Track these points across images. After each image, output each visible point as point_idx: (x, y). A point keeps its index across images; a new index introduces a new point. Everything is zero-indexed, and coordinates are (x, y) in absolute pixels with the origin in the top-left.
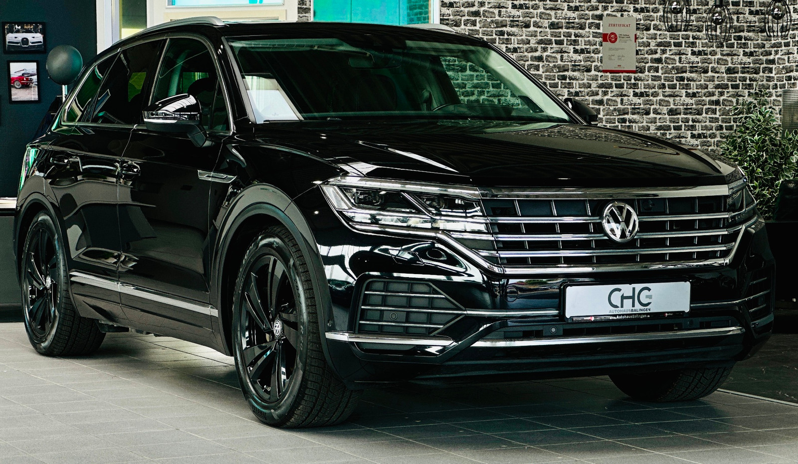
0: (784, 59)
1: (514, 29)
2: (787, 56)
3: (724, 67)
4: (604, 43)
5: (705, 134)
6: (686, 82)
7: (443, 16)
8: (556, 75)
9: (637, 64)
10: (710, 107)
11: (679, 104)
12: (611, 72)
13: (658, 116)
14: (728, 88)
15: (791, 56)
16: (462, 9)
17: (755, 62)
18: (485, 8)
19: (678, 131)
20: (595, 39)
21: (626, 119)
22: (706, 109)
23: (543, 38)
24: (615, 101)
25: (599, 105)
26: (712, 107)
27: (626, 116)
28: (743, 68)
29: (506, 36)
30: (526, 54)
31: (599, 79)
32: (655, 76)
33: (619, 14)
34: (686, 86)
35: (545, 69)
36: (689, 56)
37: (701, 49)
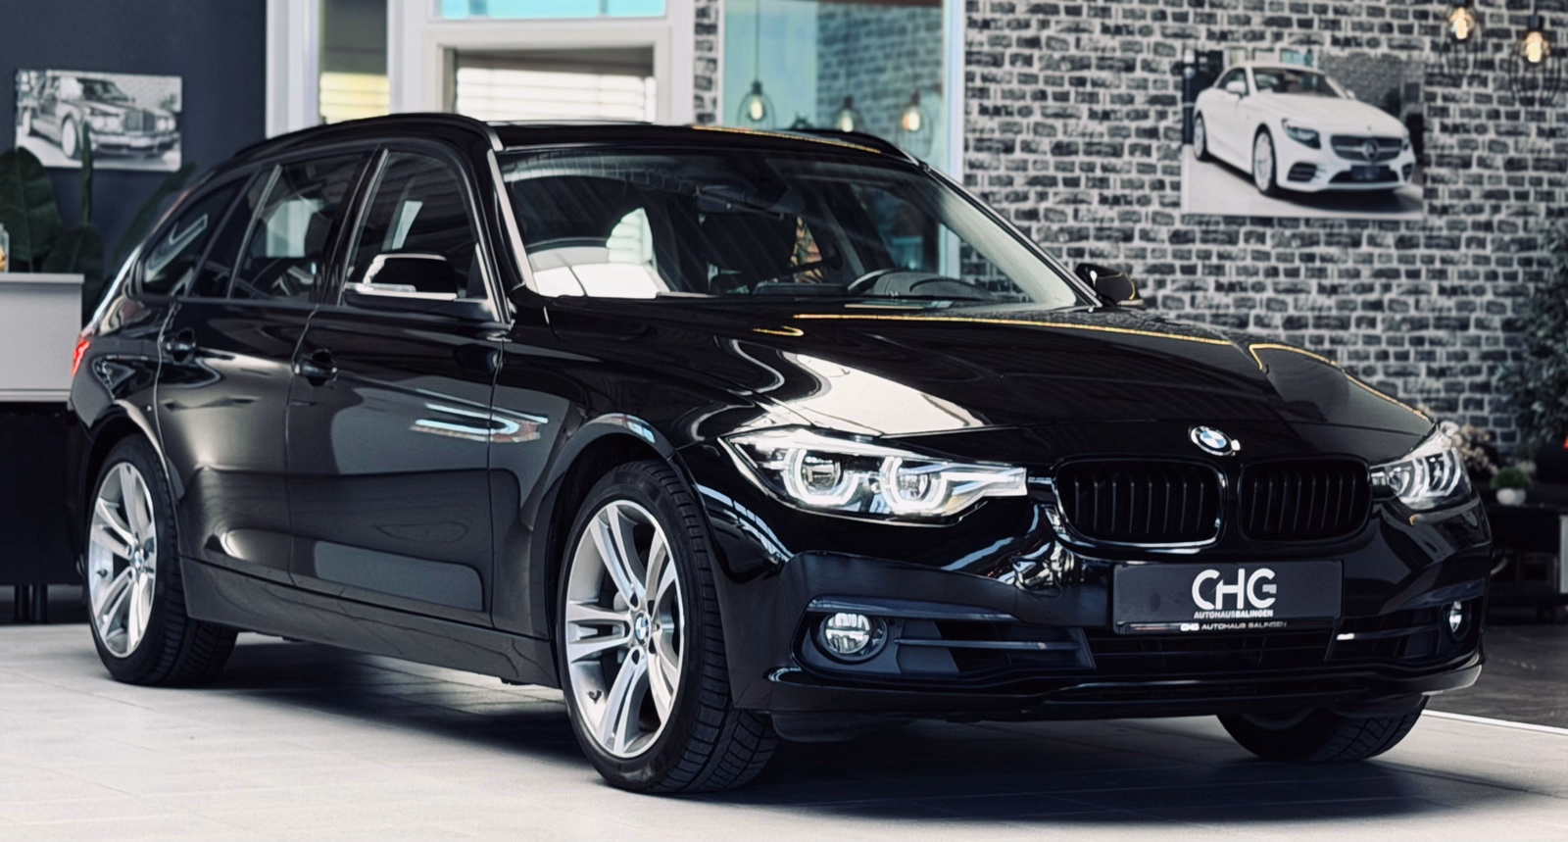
1: (1106, 75)
3: (1500, 156)
5: (1463, 286)
7: (971, 46)
10: (1474, 234)
11: (1416, 227)
13: (1377, 251)
14: (1508, 198)
16: (1007, 32)
17: (1560, 149)
18: (1051, 31)
19: (1413, 281)
21: (1315, 255)
22: (1467, 239)
23: (1159, 92)
25: (1264, 227)
26: (1478, 234)
27: (1315, 249)
28: (1537, 160)
29: (1089, 88)
30: (1126, 123)
33: (1303, 50)
34: (1430, 194)
35: (1162, 153)
36: (1436, 133)
37: (1458, 121)
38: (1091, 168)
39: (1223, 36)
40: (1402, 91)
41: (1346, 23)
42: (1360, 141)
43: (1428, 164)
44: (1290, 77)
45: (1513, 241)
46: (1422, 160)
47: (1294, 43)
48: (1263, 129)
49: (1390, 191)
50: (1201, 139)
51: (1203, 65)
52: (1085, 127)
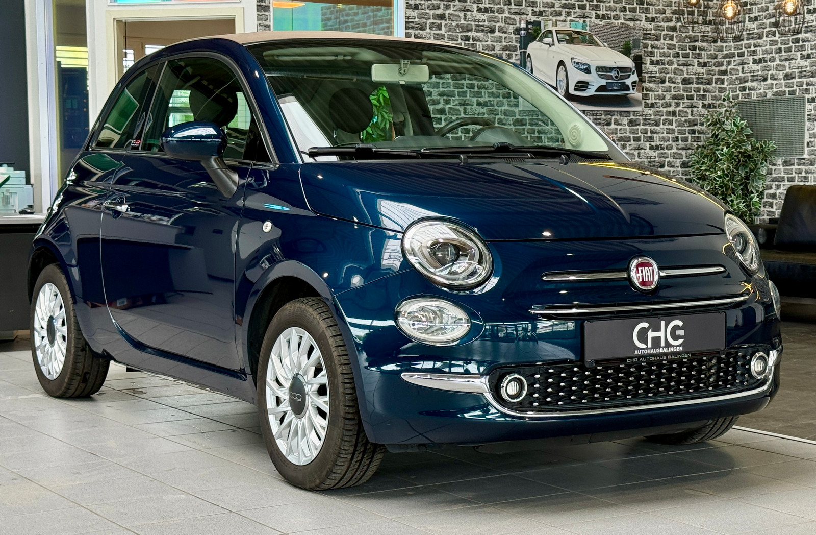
0: (738, 70)
1: (479, 34)
2: (741, 66)
3: (679, 77)
5: (662, 145)
6: (645, 92)
7: (408, 19)
10: (667, 118)
11: (638, 115)
13: (619, 127)
14: (683, 99)
15: (746, 66)
16: (428, 11)
17: (709, 72)
18: (451, 11)
19: (637, 143)
22: (663, 120)
23: (508, 44)
26: (669, 118)
28: (698, 78)
29: (471, 42)
33: (581, 21)
34: (645, 97)
36: (648, 65)
37: (659, 58)
38: (472, 87)
39: (540, 14)
40: (632, 43)
41: (603, 6)
42: (611, 69)
43: (644, 82)
44: (575, 35)
45: (686, 121)
46: (642, 80)
47: (576, 17)
48: (561, 63)
49: (625, 95)
50: (530, 69)
51: (531, 29)
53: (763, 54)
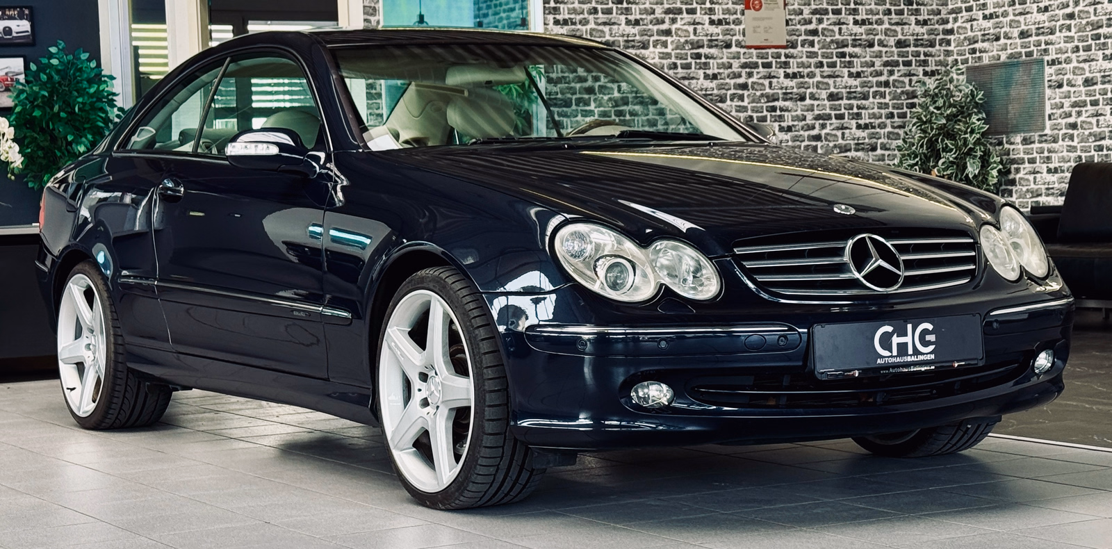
0: (965, 28)
2: (970, 23)
3: (892, 39)
4: (745, 11)
5: (872, 123)
6: (848, 59)
8: (689, 52)
9: (788, 37)
10: (878, 89)
11: (841, 87)
12: (757, 48)
13: (816, 103)
14: (898, 65)
15: (975, 23)
17: (930, 32)
19: (840, 121)
20: (735, 6)
21: (777, 107)
22: (873, 92)
24: (763, 85)
25: (742, 90)
26: (880, 89)
27: (776, 103)
28: (915, 40)
29: (625, 5)
30: (650, 27)
31: (742, 56)
32: (810, 52)
34: (849, 64)
35: (674, 46)
36: (851, 26)
37: (865, 17)
43: (847, 46)
45: (903, 92)
52: (624, 30)
53: (994, 8)
